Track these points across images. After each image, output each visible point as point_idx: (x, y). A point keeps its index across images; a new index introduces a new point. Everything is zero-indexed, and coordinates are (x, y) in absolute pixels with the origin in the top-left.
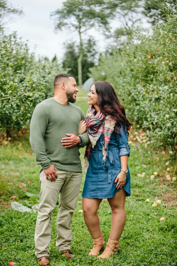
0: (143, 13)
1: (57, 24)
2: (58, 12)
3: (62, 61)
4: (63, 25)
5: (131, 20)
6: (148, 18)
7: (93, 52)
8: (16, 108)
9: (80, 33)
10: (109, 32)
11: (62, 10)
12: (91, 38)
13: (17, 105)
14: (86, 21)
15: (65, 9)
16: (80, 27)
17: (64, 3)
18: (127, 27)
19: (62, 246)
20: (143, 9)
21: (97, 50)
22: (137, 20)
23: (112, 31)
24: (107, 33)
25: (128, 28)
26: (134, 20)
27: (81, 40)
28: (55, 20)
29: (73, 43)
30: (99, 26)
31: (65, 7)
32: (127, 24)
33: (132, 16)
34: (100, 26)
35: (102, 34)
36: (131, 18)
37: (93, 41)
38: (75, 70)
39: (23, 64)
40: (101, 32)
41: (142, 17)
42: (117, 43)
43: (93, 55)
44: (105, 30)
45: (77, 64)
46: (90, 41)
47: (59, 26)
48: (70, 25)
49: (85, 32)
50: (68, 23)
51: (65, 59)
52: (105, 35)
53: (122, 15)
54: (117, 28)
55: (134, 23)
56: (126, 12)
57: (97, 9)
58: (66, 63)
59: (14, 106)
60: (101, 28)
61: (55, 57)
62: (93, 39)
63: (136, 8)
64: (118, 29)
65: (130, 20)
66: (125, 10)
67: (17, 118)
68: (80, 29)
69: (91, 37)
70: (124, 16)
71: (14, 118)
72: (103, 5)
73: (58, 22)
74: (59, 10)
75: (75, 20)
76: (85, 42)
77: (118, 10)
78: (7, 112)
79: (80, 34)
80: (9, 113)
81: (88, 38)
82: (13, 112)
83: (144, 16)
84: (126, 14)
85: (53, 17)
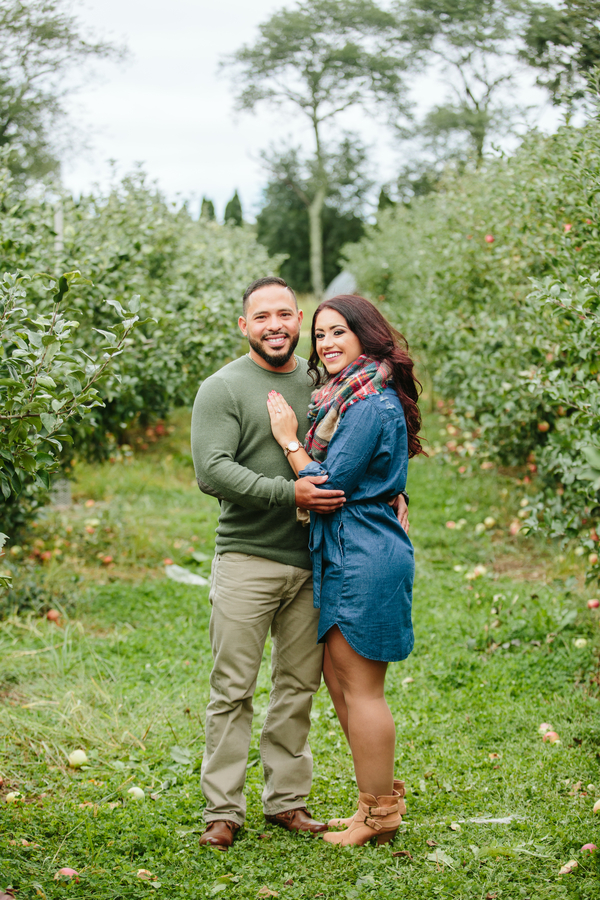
0: (522, 54)
1: (239, 93)
2: (245, 55)
3: (258, 211)
4: (260, 98)
5: (483, 77)
6: (536, 72)
7: (360, 182)
8: (174, 368)
9: (316, 122)
10: (410, 117)
11: (256, 46)
12: (352, 139)
13: (177, 364)
14: (335, 84)
15: (266, 45)
16: (315, 105)
17: (261, 27)
18: (470, 103)
19: (278, 801)
20: (521, 45)
21: (370, 177)
22: (501, 80)
23: (421, 114)
24: (403, 122)
25: (472, 106)
26: (491, 80)
27: (318, 142)
28: (234, 80)
29: (293, 153)
30: (375, 100)
31: (265, 40)
32: (468, 91)
33: (484, 66)
34: (380, 100)
35: (388, 123)
36: (481, 72)
37: (359, 146)
38: (299, 243)
39: (166, 256)
40: (384, 118)
41: (518, 68)
42: (435, 152)
43: (358, 193)
44: (396, 111)
45: (306, 221)
46: (346, 146)
47: (249, 99)
48: (283, 98)
49: (330, 119)
50: (278, 89)
51: (266, 204)
52: (397, 127)
53: (451, 62)
54: (436, 107)
55: (490, 89)
56: (464, 52)
57: (369, 43)
58: (271, 219)
59: (171, 364)
60: (382, 105)
61: (236, 197)
62: (358, 141)
63: (496, 43)
64: (440, 110)
65: (477, 77)
66: (460, 45)
67: (176, 390)
68: (315, 108)
69: (350, 133)
70: (458, 65)
71: (170, 390)
72: (391, 29)
73: (244, 86)
74: (246, 50)
75: (299, 81)
76: (333, 149)
77: (440, 42)
78: (156, 377)
79: (315, 126)
80: (161, 380)
81: (341, 139)
82: (169, 378)
83: (523, 64)
84: (466, 60)
85: (227, 70)
